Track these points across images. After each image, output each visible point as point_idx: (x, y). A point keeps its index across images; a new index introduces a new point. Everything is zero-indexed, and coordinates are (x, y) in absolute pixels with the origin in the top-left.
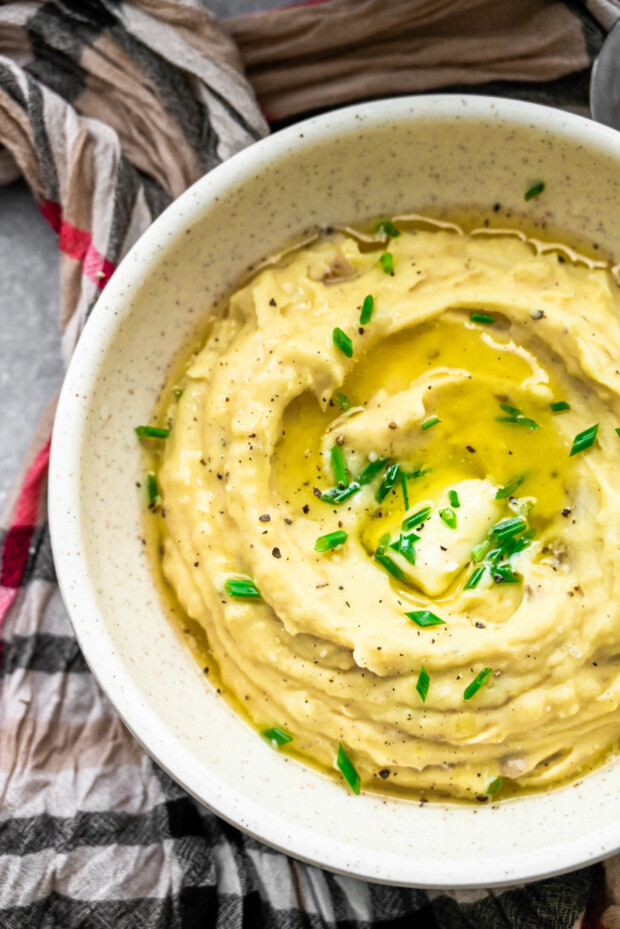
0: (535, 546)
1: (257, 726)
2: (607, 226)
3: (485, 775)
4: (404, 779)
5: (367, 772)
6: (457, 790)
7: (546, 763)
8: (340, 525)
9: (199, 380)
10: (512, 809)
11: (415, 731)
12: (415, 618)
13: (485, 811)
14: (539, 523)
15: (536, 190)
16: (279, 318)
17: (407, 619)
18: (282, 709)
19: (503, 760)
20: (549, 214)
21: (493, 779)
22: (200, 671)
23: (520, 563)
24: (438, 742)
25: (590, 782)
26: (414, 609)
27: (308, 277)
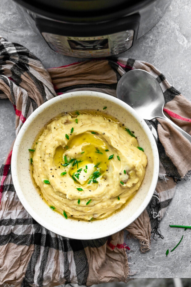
0: (101, 177)
1: (49, 205)
2: (118, 115)
4: (75, 217)
5: (68, 215)
6: (85, 219)
7: (101, 215)
8: (65, 171)
9: (41, 141)
10: (95, 223)
11: (78, 210)
12: (78, 189)
13: (90, 223)
14: (102, 172)
15: (105, 108)
16: (56, 131)
17: (77, 189)
18: (54, 203)
19: (93, 215)
20: (108, 112)
21: (91, 218)
22: (39, 195)
23: (98, 179)
24: (82, 211)
25: (109, 218)
26: (78, 187)
27: (62, 123)
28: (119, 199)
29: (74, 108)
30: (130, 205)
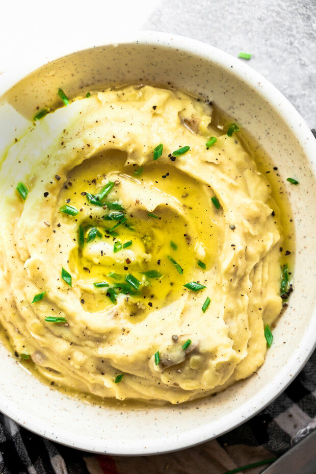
0: (133, 299)
2: (302, 224)
3: (25, 349)
6: (13, 342)
7: (50, 370)
8: (81, 210)
9: (99, 101)
10: (22, 368)
11: (20, 309)
12: (65, 274)
13: (13, 360)
14: (145, 293)
15: (294, 182)
16: (151, 115)
17: (61, 270)
19: (38, 352)
20: (290, 194)
21: (27, 353)
23: (121, 298)
24: (23, 320)
25: (57, 394)
26: (68, 270)
27: (179, 113)
28: (118, 380)
29: (236, 111)
30: (125, 415)
